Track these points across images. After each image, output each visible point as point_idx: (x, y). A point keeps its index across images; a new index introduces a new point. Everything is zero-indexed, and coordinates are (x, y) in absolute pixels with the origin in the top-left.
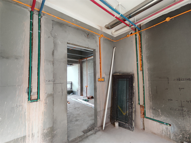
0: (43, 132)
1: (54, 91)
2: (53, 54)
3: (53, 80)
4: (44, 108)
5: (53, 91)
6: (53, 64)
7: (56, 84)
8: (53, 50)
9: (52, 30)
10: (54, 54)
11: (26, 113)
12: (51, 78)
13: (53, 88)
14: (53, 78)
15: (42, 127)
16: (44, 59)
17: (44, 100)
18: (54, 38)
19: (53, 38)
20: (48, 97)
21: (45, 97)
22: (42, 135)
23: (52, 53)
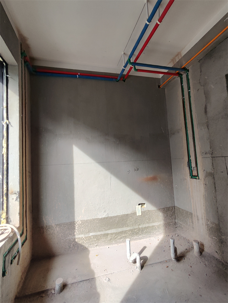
0: (207, 223)
1: (214, 169)
2: (206, 112)
3: (210, 152)
4: (204, 190)
5: (212, 168)
6: (208, 126)
7: (216, 158)
8: (206, 105)
9: (201, 75)
10: (208, 110)
11: (190, 189)
12: (208, 149)
13: (213, 163)
14: (211, 148)
15: (205, 215)
16: (197, 124)
17: (203, 180)
18: (204, 86)
19: (202, 87)
20: (207, 177)
21: (204, 176)
22: (207, 226)
23: (204, 110)
